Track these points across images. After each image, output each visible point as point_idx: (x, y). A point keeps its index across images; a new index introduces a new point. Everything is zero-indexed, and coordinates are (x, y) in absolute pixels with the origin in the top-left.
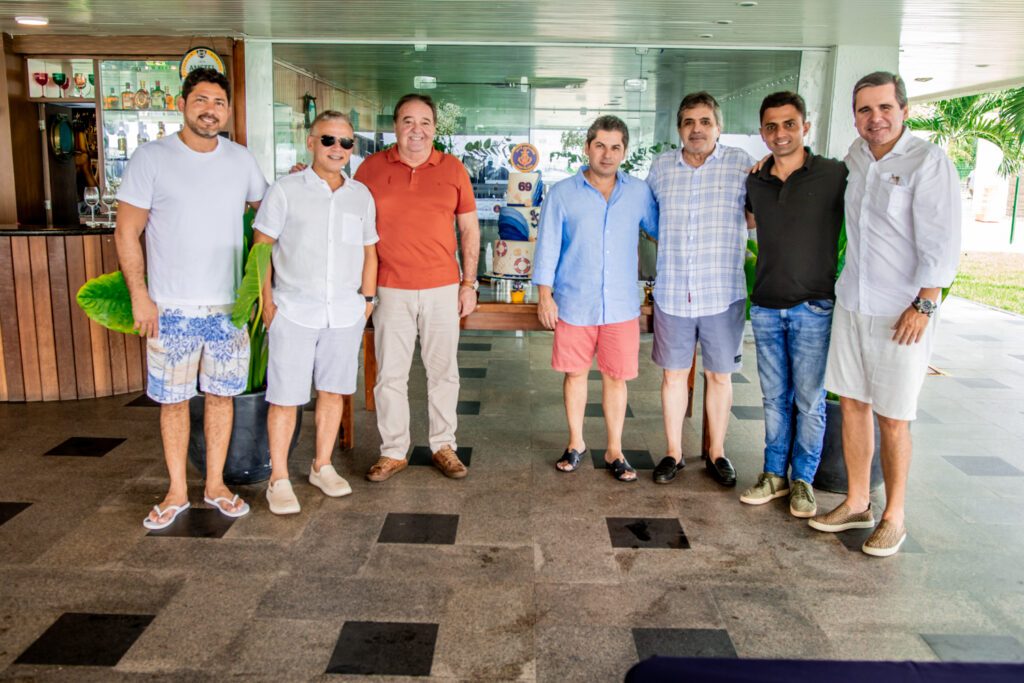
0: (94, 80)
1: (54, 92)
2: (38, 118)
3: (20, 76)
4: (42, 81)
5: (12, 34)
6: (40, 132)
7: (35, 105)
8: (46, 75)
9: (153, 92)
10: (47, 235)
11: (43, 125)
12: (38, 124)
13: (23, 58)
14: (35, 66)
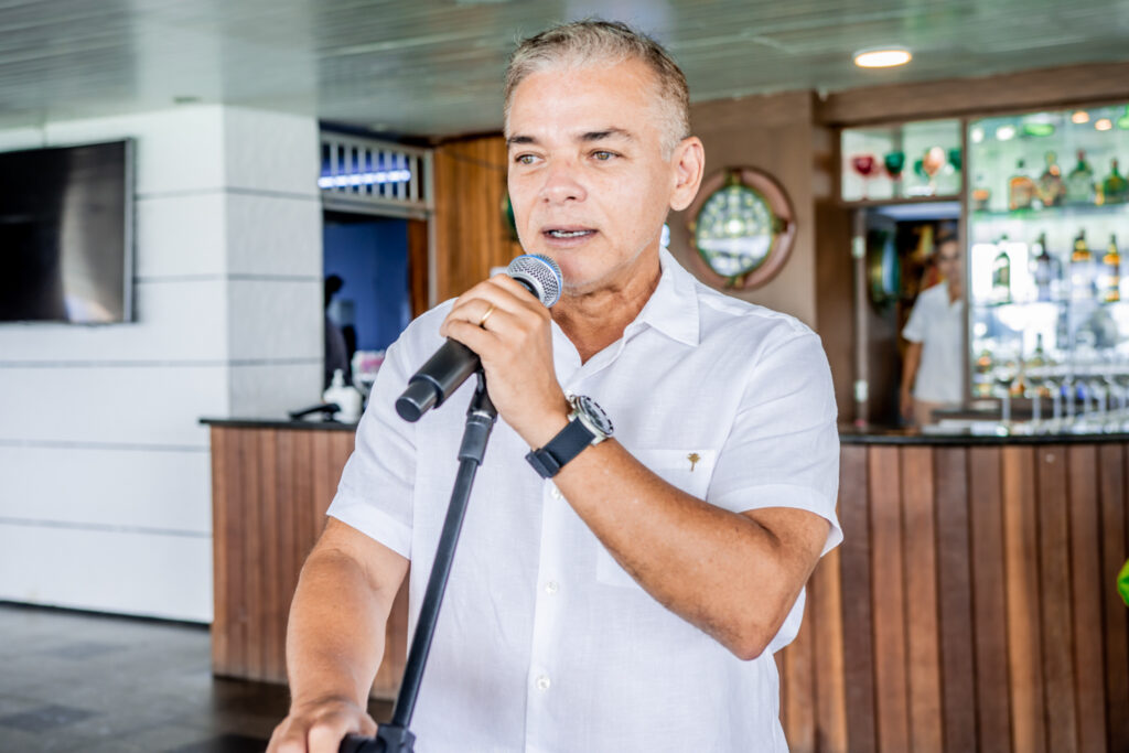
0: (959, 160)
1: (880, 188)
2: (851, 235)
3: (831, 165)
4: (865, 168)
5: (823, 93)
6: (852, 261)
7: (851, 210)
8: (870, 160)
9: (1073, 174)
10: (900, 445)
11: (859, 247)
12: (849, 247)
13: (835, 129)
14: (854, 144)
